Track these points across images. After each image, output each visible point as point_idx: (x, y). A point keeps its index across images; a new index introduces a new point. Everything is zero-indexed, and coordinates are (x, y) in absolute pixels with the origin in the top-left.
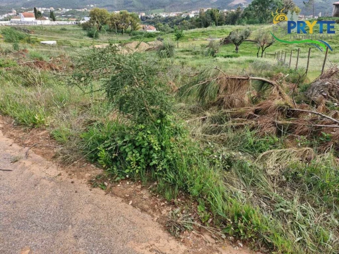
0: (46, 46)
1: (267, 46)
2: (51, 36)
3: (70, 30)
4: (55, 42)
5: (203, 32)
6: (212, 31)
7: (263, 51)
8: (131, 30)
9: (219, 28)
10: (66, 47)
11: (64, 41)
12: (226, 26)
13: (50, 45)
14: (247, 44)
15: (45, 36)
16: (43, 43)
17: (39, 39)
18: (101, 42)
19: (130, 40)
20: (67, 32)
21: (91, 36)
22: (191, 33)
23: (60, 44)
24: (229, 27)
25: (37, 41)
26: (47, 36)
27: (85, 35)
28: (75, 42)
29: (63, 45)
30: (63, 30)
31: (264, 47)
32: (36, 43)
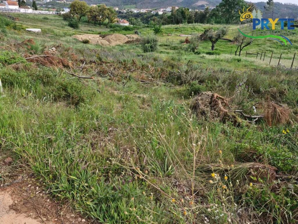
0: (31, 33)
1: (245, 46)
2: (35, 24)
3: (51, 20)
4: (40, 30)
5: (176, 28)
6: (184, 28)
7: (241, 50)
8: (108, 23)
9: (191, 25)
10: (50, 35)
11: (49, 30)
12: (196, 24)
13: (35, 32)
14: (221, 42)
15: (30, 23)
16: (28, 31)
17: (24, 26)
18: (82, 33)
19: (109, 32)
20: (49, 21)
21: (72, 25)
22: (166, 29)
23: (44, 32)
24: (199, 25)
25: (23, 28)
26: (32, 24)
27: (66, 25)
28: (58, 31)
29: (47, 34)
30: (45, 19)
31: (242, 47)
32: (22, 30)
